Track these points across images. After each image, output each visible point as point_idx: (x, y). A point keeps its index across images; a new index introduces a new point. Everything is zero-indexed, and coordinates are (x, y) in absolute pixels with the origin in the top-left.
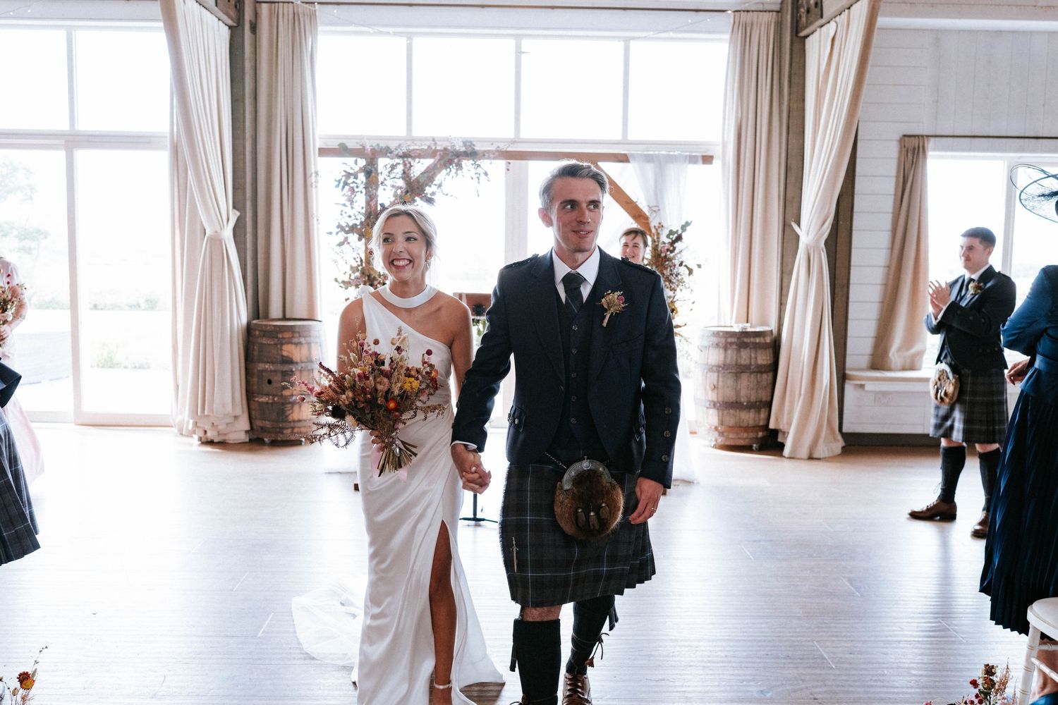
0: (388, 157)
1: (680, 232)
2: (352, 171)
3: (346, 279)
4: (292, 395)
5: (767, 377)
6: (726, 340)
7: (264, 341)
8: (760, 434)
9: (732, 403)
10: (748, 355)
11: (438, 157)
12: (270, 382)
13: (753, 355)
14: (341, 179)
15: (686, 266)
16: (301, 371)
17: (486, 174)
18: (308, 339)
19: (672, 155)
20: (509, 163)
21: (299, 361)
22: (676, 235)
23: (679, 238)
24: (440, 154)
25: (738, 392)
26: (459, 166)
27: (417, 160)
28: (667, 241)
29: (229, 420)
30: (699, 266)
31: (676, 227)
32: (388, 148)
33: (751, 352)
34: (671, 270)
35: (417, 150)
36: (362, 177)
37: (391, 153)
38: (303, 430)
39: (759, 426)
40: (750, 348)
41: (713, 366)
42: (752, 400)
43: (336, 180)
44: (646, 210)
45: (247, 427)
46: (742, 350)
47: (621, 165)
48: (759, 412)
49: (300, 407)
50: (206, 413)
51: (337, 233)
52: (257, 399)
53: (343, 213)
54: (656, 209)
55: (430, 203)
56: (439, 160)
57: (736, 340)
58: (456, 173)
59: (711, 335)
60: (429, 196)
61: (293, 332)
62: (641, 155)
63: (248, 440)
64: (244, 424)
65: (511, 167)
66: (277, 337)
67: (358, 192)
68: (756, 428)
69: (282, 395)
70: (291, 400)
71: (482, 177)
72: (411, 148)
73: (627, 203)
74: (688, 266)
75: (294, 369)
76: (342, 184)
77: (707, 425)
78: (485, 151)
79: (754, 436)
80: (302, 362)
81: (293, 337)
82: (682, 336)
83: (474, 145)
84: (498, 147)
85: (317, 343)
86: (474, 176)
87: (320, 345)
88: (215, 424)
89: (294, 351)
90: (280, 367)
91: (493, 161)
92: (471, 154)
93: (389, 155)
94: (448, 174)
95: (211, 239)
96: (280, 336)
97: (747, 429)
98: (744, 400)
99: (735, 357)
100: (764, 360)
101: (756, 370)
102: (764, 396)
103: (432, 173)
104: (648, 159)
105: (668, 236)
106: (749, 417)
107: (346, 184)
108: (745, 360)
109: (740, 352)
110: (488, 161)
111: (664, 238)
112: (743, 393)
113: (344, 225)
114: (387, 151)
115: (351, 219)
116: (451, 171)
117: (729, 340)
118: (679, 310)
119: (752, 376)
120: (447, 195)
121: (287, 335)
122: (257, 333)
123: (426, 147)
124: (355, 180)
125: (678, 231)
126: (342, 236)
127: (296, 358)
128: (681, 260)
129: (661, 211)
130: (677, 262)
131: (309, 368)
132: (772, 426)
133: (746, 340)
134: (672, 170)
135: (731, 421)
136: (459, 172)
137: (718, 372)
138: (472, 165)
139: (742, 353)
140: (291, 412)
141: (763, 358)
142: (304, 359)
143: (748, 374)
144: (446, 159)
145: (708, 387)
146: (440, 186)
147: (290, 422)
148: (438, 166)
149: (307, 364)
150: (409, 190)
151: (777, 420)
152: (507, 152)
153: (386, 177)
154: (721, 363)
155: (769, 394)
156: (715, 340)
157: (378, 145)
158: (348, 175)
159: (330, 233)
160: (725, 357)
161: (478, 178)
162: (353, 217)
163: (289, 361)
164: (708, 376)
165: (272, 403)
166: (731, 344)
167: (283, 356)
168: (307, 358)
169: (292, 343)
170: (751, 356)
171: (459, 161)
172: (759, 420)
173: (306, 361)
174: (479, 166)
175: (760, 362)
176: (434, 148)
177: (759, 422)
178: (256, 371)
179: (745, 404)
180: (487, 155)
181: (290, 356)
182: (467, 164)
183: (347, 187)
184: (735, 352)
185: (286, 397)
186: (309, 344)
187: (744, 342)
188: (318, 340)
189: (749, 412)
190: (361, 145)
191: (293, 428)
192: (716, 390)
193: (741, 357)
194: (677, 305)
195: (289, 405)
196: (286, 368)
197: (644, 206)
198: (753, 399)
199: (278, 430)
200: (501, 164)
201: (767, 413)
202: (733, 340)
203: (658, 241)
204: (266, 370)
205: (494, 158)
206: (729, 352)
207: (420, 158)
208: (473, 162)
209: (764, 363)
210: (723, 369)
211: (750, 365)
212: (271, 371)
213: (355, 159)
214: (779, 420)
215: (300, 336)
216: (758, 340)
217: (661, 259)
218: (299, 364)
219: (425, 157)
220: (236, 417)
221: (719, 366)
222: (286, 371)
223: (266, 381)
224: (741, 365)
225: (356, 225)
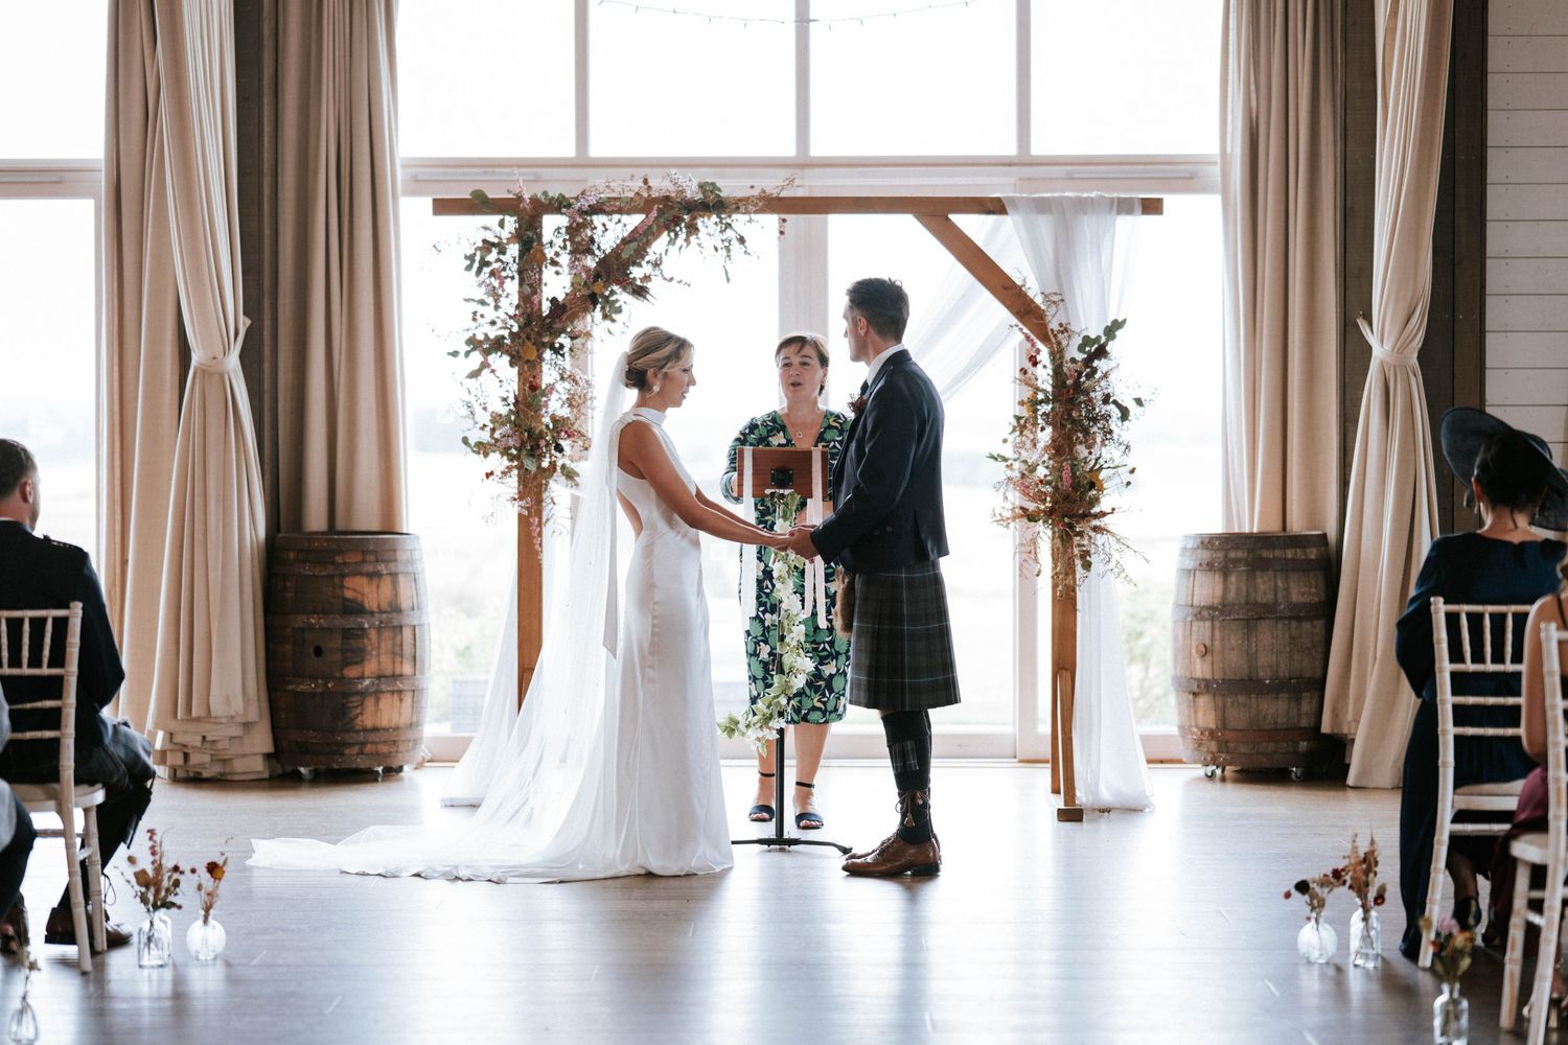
0: (562, 214)
1: (1103, 340)
2: (496, 241)
3: (485, 436)
4: (362, 678)
5: (1311, 629)
6: (1226, 556)
7: (307, 570)
8: (1303, 745)
9: (1242, 680)
10: (1272, 583)
11: (654, 214)
12: (318, 651)
13: (1280, 584)
14: (475, 254)
15: (1115, 402)
16: (379, 629)
17: (742, 240)
18: (392, 566)
19: (1085, 198)
20: (784, 221)
21: (376, 610)
22: (1096, 346)
23: (1101, 352)
24: (659, 210)
25: (1252, 659)
26: (692, 229)
27: (616, 217)
28: (1080, 357)
29: (236, 731)
30: (1139, 402)
31: (1095, 331)
32: (563, 197)
33: (1275, 576)
34: (1088, 411)
35: (615, 199)
36: (514, 250)
37: (569, 206)
38: (384, 749)
39: (1301, 728)
40: (1275, 571)
41: (1202, 608)
42: (1281, 674)
43: (466, 257)
44: (1039, 300)
45: (268, 747)
46: (1258, 574)
47: (992, 218)
48: (1298, 700)
49: (378, 700)
50: (194, 714)
51: (467, 354)
52: (290, 687)
53: (478, 317)
54: (1058, 299)
55: (640, 295)
56: (656, 218)
57: (1245, 555)
58: (687, 240)
59: (1198, 547)
60: (638, 283)
61: (364, 552)
62: (1027, 198)
63: (266, 775)
64: (262, 741)
65: (788, 227)
66: (333, 563)
67: (506, 277)
68: (1292, 732)
69: (343, 677)
70: (360, 687)
71: (735, 245)
72: (602, 196)
73: (1006, 288)
74: (1120, 402)
75: (366, 626)
76: (476, 265)
77: (1195, 730)
78: (740, 200)
79: (1291, 750)
80: (381, 612)
81: (364, 561)
82: (1113, 535)
83: (720, 190)
84: (764, 192)
85: (407, 573)
86: (719, 245)
87: (415, 580)
88: (208, 739)
89: (366, 590)
90: (339, 621)
91: (753, 216)
92: (714, 204)
93: (564, 210)
94: (672, 242)
95: (204, 372)
96: (339, 559)
97: (1274, 733)
98: (1264, 674)
99: (1244, 589)
100: (1303, 594)
101: (1287, 613)
102: (1306, 666)
103: (645, 240)
104: (1042, 206)
105: (1081, 349)
106: (1275, 709)
107: (484, 263)
108: (1265, 594)
109: (1255, 578)
110: (747, 217)
111: (1073, 352)
112: (1263, 660)
113: (480, 337)
114: (560, 203)
115: (495, 328)
116: (676, 235)
117: (1232, 555)
118: (1105, 486)
119: (1280, 625)
120: (671, 279)
121: (353, 558)
122: (292, 555)
123: (631, 195)
124: (501, 257)
125: (1099, 337)
126: (477, 358)
127: (371, 602)
128: (1106, 392)
129: (1067, 301)
130: (1097, 395)
131: (396, 624)
132: (1326, 728)
133: (1266, 554)
134: (1088, 224)
135: (1238, 718)
136: (693, 238)
137: (1212, 619)
138: (716, 223)
139: (1259, 581)
140: (359, 710)
141: (1301, 591)
142: (385, 606)
143: (1272, 622)
144: (669, 215)
145: (1194, 651)
146: (656, 265)
147: (358, 732)
148: (655, 228)
149: (390, 616)
150: (603, 273)
151: (1335, 715)
152: (779, 199)
153: (558, 250)
154: (1217, 601)
155: (1318, 664)
156: (1206, 555)
157: (545, 193)
158: (488, 246)
159: (455, 354)
160: (1225, 589)
161: (728, 249)
162: (499, 324)
163: (356, 609)
164: (1194, 628)
165: (322, 694)
166: (1236, 561)
167: (345, 599)
168: (390, 604)
169: (362, 574)
170: (1276, 585)
171: (694, 219)
172: (1299, 715)
173: (389, 609)
174: (729, 226)
175: (1295, 598)
176: (646, 195)
177: (1299, 721)
178: (289, 630)
179: (1267, 682)
180: (742, 209)
181: (360, 598)
182: (708, 224)
183: (487, 270)
184: (1244, 577)
185: (351, 682)
186: (394, 575)
187: (1261, 558)
188: (410, 569)
189: (1277, 698)
190: (516, 195)
191: (364, 744)
192: (1209, 658)
193: (1256, 589)
194: (1103, 475)
195: (355, 699)
196: (351, 622)
197: (1034, 291)
198: (1283, 671)
199: (335, 748)
200: (771, 220)
201: (1314, 703)
202: (1240, 554)
203: (1062, 357)
204: (311, 628)
205: (756, 212)
206: (1233, 579)
207: (621, 214)
208: (718, 220)
209: (1302, 599)
210: (1222, 612)
211: (1276, 603)
212: (322, 629)
213: (501, 217)
214: (1341, 716)
215: (377, 561)
216: (1290, 554)
217: (1065, 390)
218: (377, 615)
219: (629, 212)
220: (247, 725)
221: (1211, 608)
222: (349, 629)
223: (312, 650)
224: (1256, 603)
225: (503, 337)
